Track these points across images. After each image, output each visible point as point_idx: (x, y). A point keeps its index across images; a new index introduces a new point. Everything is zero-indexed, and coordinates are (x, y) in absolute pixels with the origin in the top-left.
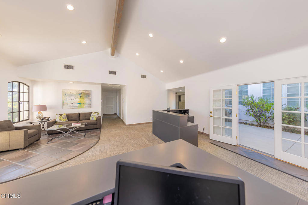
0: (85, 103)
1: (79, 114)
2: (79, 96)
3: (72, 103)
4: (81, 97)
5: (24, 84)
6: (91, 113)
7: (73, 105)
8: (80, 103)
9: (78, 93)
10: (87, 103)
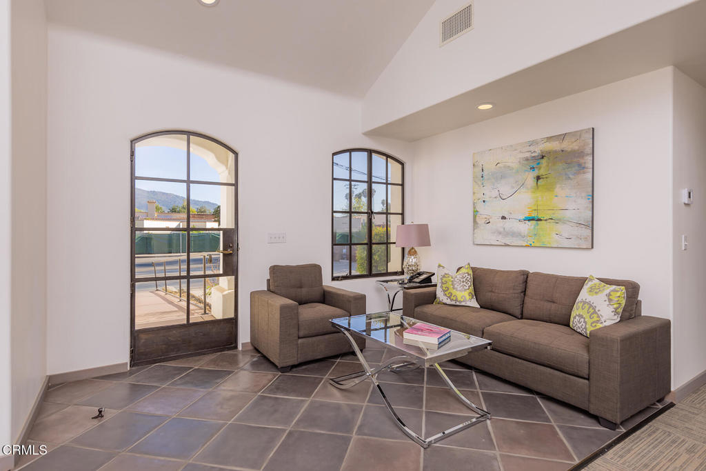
0: (558, 215)
1: (525, 276)
2: (530, 177)
3: (503, 218)
4: (538, 178)
5: (388, 156)
6: (582, 282)
7: (508, 224)
8: (534, 215)
9: (527, 159)
10: (568, 214)
